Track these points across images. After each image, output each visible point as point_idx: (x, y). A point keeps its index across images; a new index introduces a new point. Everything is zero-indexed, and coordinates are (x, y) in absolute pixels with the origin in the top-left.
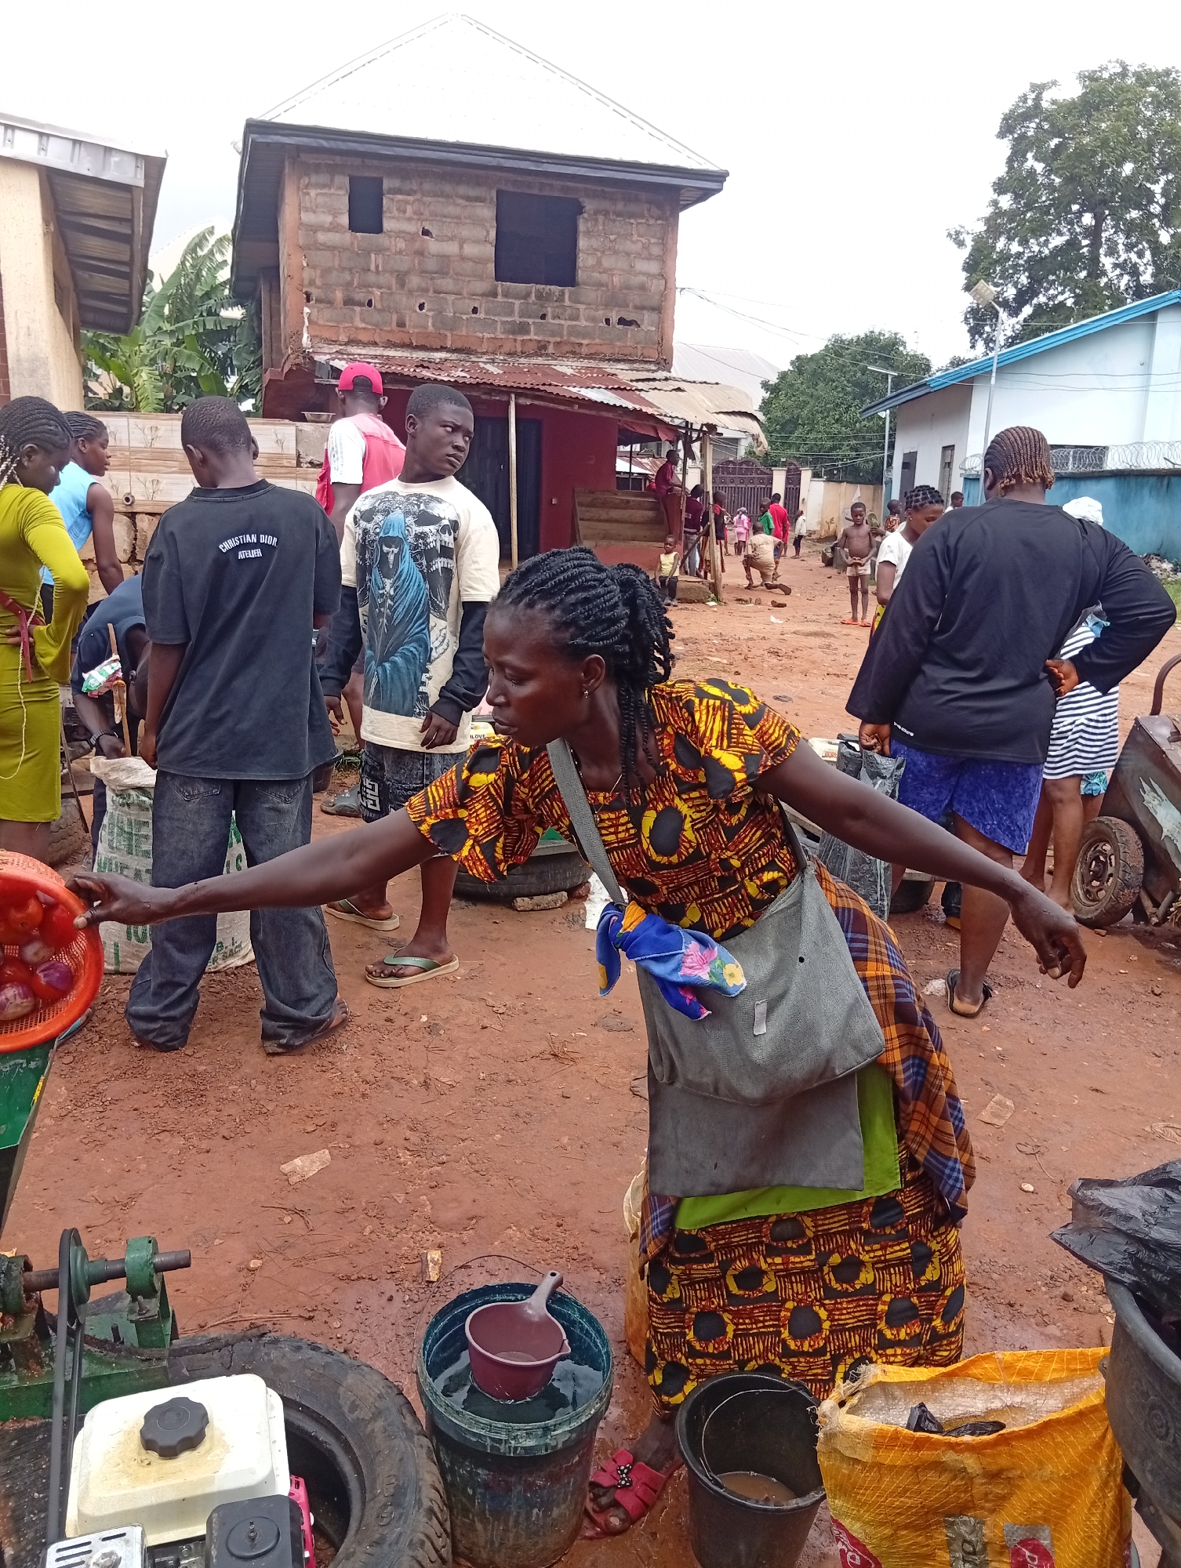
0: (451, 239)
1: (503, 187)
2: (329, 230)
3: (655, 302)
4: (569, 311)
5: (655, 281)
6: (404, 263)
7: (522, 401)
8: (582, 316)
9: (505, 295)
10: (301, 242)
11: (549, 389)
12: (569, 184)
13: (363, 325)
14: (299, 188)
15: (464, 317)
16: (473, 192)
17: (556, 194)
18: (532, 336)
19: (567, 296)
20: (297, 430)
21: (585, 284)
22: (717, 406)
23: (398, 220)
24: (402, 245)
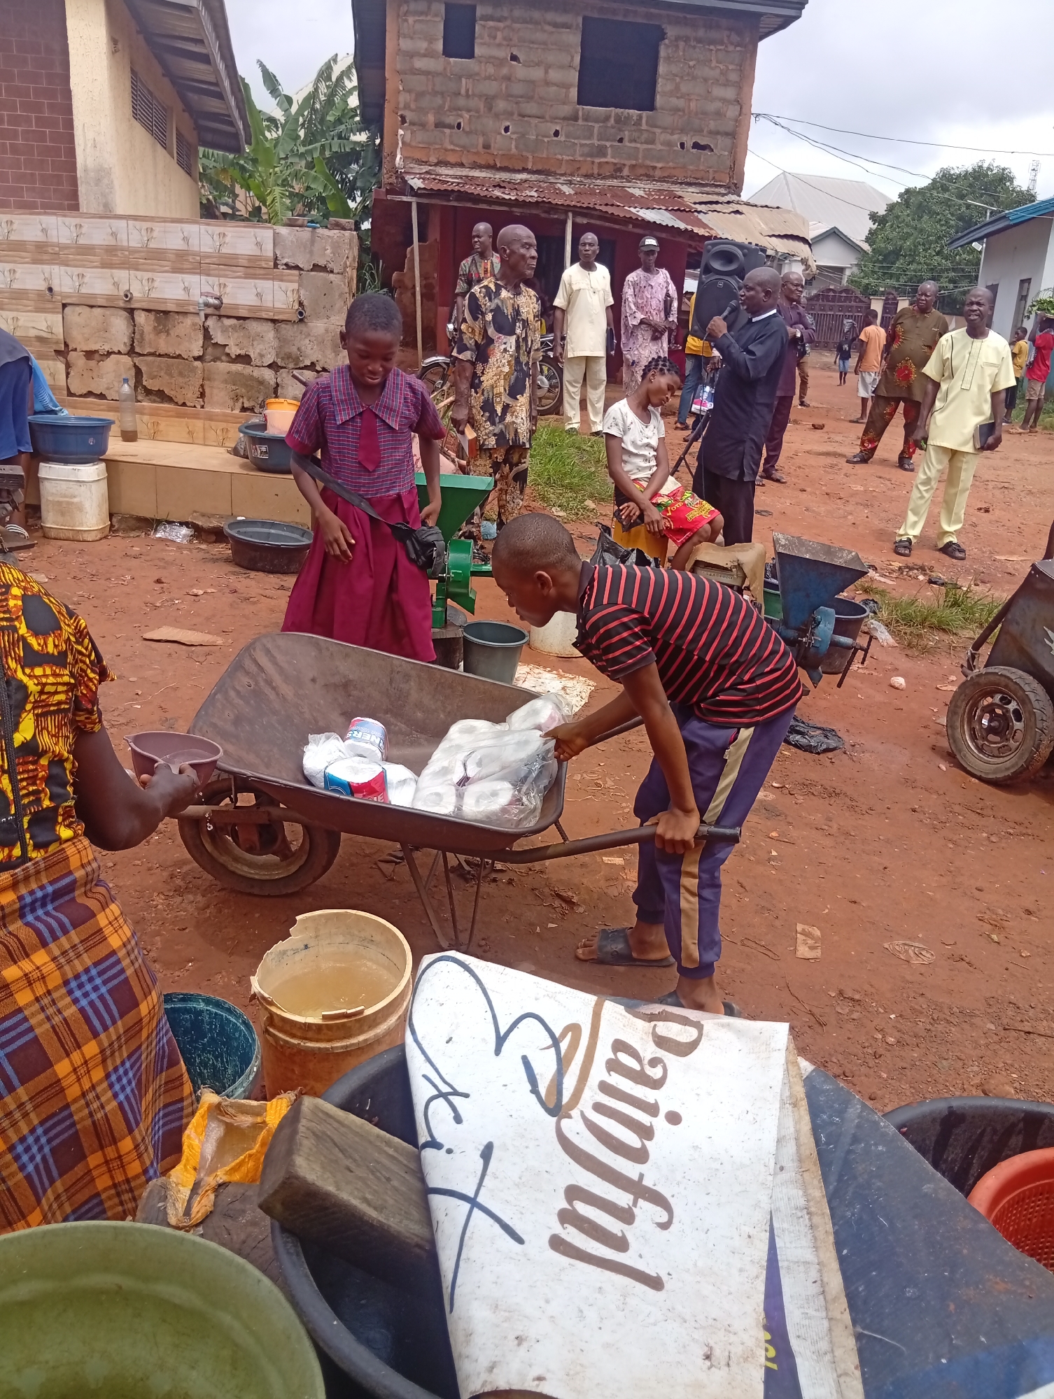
0: (538, 64)
1: (589, 14)
2: (425, 56)
3: (729, 127)
5: (730, 107)
6: (491, 88)
7: (580, 220)
8: (657, 141)
9: (586, 119)
10: (398, 67)
11: (610, 210)
12: (652, 10)
13: (452, 147)
14: (398, 16)
15: (546, 140)
16: (560, 19)
17: (640, 20)
18: (609, 159)
19: (644, 120)
20: (274, 233)
21: (663, 109)
22: (772, 229)
23: (488, 45)
24: (491, 70)
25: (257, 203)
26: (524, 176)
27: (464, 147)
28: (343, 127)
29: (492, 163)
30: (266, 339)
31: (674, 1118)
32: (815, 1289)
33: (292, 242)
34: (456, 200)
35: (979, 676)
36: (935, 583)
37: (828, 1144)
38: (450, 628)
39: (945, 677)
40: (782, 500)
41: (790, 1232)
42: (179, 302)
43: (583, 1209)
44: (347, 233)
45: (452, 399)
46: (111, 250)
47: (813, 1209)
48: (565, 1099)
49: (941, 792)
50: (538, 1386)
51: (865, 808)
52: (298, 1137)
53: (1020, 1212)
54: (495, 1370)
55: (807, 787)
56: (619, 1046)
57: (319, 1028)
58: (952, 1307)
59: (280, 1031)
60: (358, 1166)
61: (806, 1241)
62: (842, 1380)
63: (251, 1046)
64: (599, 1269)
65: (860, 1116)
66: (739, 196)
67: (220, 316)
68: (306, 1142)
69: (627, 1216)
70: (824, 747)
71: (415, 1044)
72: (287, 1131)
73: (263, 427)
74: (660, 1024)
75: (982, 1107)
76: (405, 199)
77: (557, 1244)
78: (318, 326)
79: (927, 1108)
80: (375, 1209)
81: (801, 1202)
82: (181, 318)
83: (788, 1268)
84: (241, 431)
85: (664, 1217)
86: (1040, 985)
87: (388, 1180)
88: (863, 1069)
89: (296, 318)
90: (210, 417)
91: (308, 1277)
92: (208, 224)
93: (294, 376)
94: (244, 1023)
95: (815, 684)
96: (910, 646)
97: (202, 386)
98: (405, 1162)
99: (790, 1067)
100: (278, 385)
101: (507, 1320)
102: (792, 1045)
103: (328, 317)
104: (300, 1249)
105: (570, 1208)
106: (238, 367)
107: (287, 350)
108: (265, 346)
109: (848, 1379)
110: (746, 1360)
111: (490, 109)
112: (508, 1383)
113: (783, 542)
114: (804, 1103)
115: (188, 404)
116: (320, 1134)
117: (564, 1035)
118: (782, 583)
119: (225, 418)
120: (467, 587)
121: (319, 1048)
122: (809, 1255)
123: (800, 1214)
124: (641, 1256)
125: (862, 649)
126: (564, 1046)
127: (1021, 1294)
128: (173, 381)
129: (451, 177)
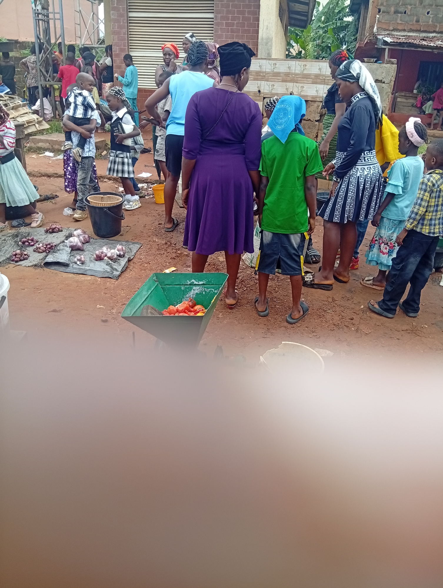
13: (401, 22)
26: (434, 35)
27: (406, 22)
29: (419, 29)
34: (407, 47)
42: (313, 97)
44: (393, 65)
46: (287, 74)
76: (383, 47)
111: (421, 4)
129: (401, 36)
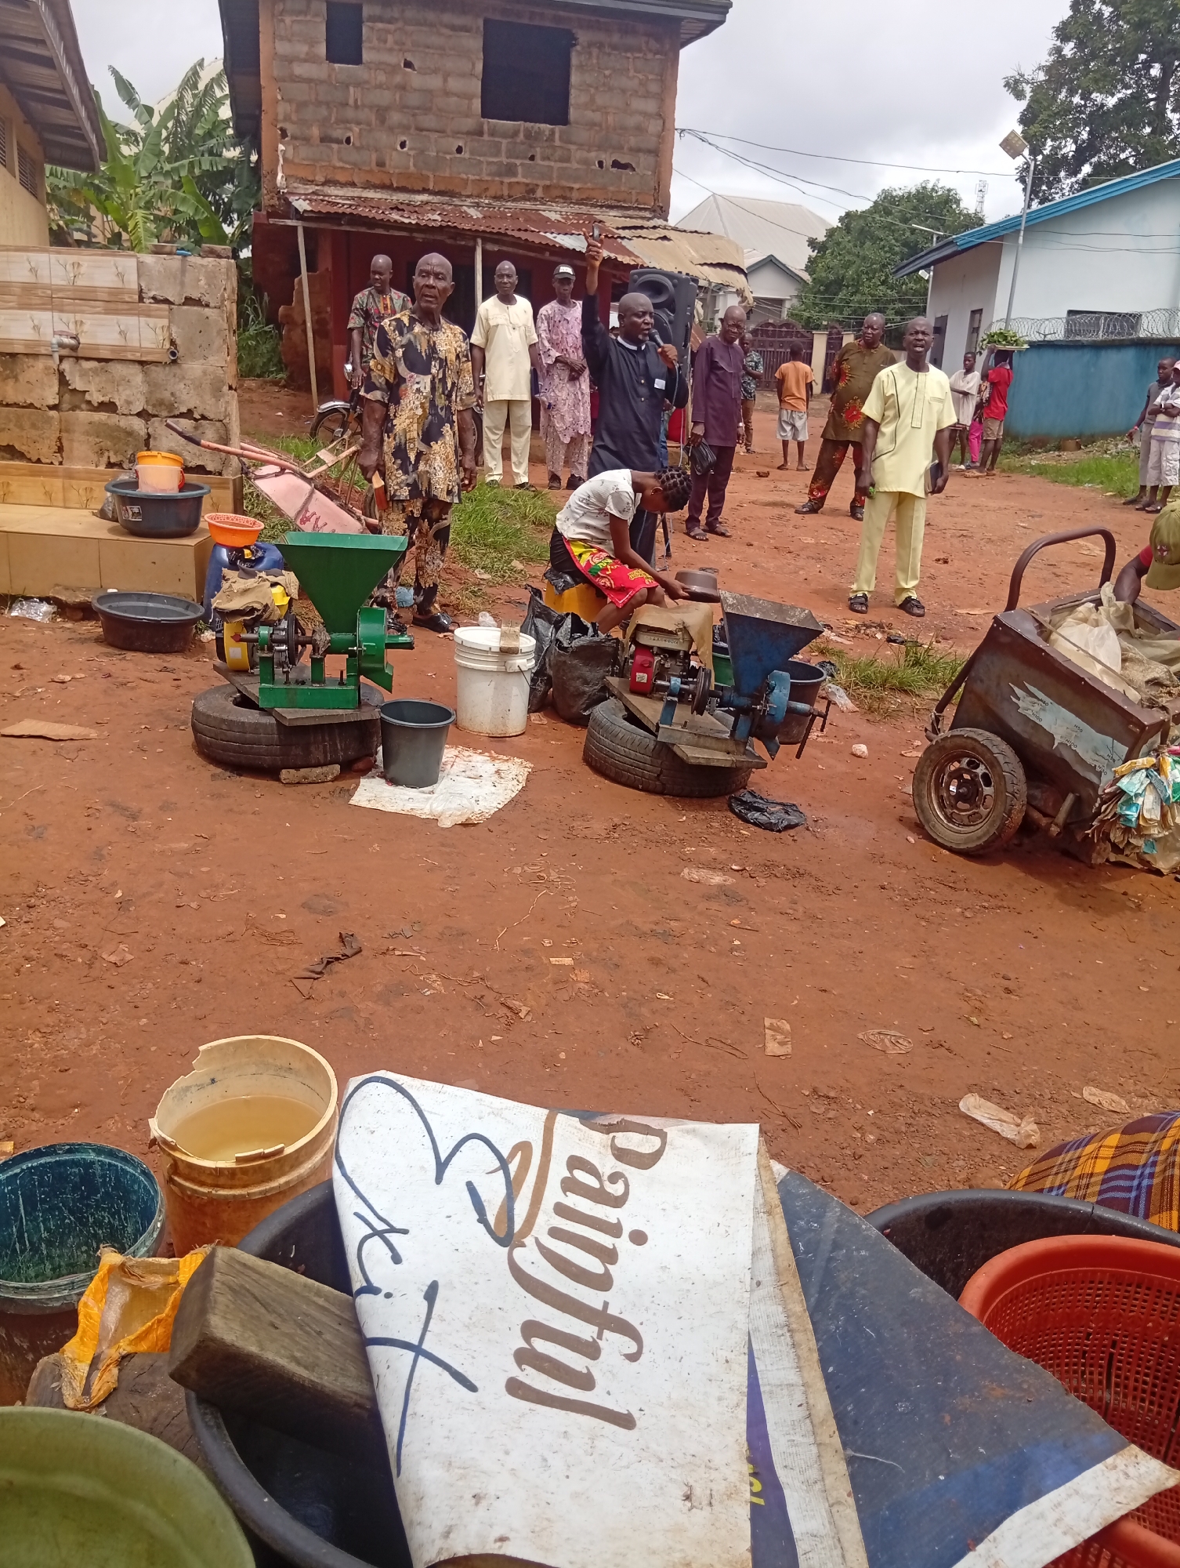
0: (435, 71)
1: (490, 16)
2: (305, 61)
3: (652, 143)
4: (559, 153)
5: (652, 121)
6: (384, 98)
7: (490, 247)
8: (573, 159)
9: (492, 134)
10: (276, 73)
11: (524, 236)
12: (561, 13)
13: (341, 164)
14: (273, 15)
15: (448, 157)
16: (459, 21)
17: (548, 24)
18: (520, 179)
19: (557, 136)
20: (138, 262)
21: (577, 123)
22: (703, 257)
23: (378, 50)
24: (382, 77)
25: (117, 229)
26: (425, 197)
27: (355, 164)
28: (213, 142)
29: (387, 182)
30: (133, 383)
31: (639, 1238)
32: (801, 1413)
33: (159, 272)
34: (349, 224)
35: (946, 738)
36: (894, 641)
37: (806, 1252)
38: (364, 709)
39: (909, 742)
40: (728, 555)
41: (770, 1353)
42: (27, 343)
43: (541, 1346)
44: (223, 261)
45: (353, 449)
47: (794, 1326)
48: (517, 1227)
49: (910, 867)
50: (500, 1547)
51: (831, 888)
52: (212, 1293)
53: (1015, 1311)
54: (451, 1535)
55: (769, 867)
56: (575, 1163)
57: (232, 1172)
58: (947, 1418)
59: (186, 1179)
60: (284, 1320)
61: (788, 1361)
62: (834, 1510)
63: (153, 1198)
64: (563, 1412)
65: (839, 1220)
66: (667, 220)
67: (77, 358)
68: (221, 1299)
69: (591, 1350)
70: (785, 823)
71: (343, 1179)
72: (198, 1289)
73: (135, 485)
74: (619, 1135)
75: (968, 1201)
76: (289, 222)
77: (515, 1388)
78: (194, 368)
79: (909, 1207)
80: (306, 1368)
81: (782, 1319)
82: (31, 361)
83: (771, 1392)
84: (107, 490)
85: (633, 1348)
86: (1024, 1068)
87: (320, 1333)
88: (843, 1172)
89: (168, 358)
90: (70, 475)
91: (231, 1450)
92: (59, 253)
93: (168, 426)
94: (144, 1173)
95: (773, 754)
96: (871, 711)
97: (60, 439)
98: (338, 1312)
99: (762, 1173)
100: (149, 436)
101: (462, 1477)
102: (764, 1148)
103: (205, 358)
104: (221, 1421)
105: (526, 1346)
106: (102, 416)
107: (158, 396)
108: (132, 391)
109: (841, 1508)
110: (729, 1497)
111: (383, 121)
112: (467, 1548)
113: (730, 601)
114: (780, 1210)
115: (43, 460)
116: (237, 1288)
117: (512, 1155)
118: (732, 646)
119: (88, 476)
120: (382, 660)
121: (234, 1196)
122: (793, 1377)
123: (780, 1332)
124: (609, 1393)
125: (820, 715)
126: (513, 1167)
127: (1020, 1399)
128: (24, 433)
129: (341, 197)
